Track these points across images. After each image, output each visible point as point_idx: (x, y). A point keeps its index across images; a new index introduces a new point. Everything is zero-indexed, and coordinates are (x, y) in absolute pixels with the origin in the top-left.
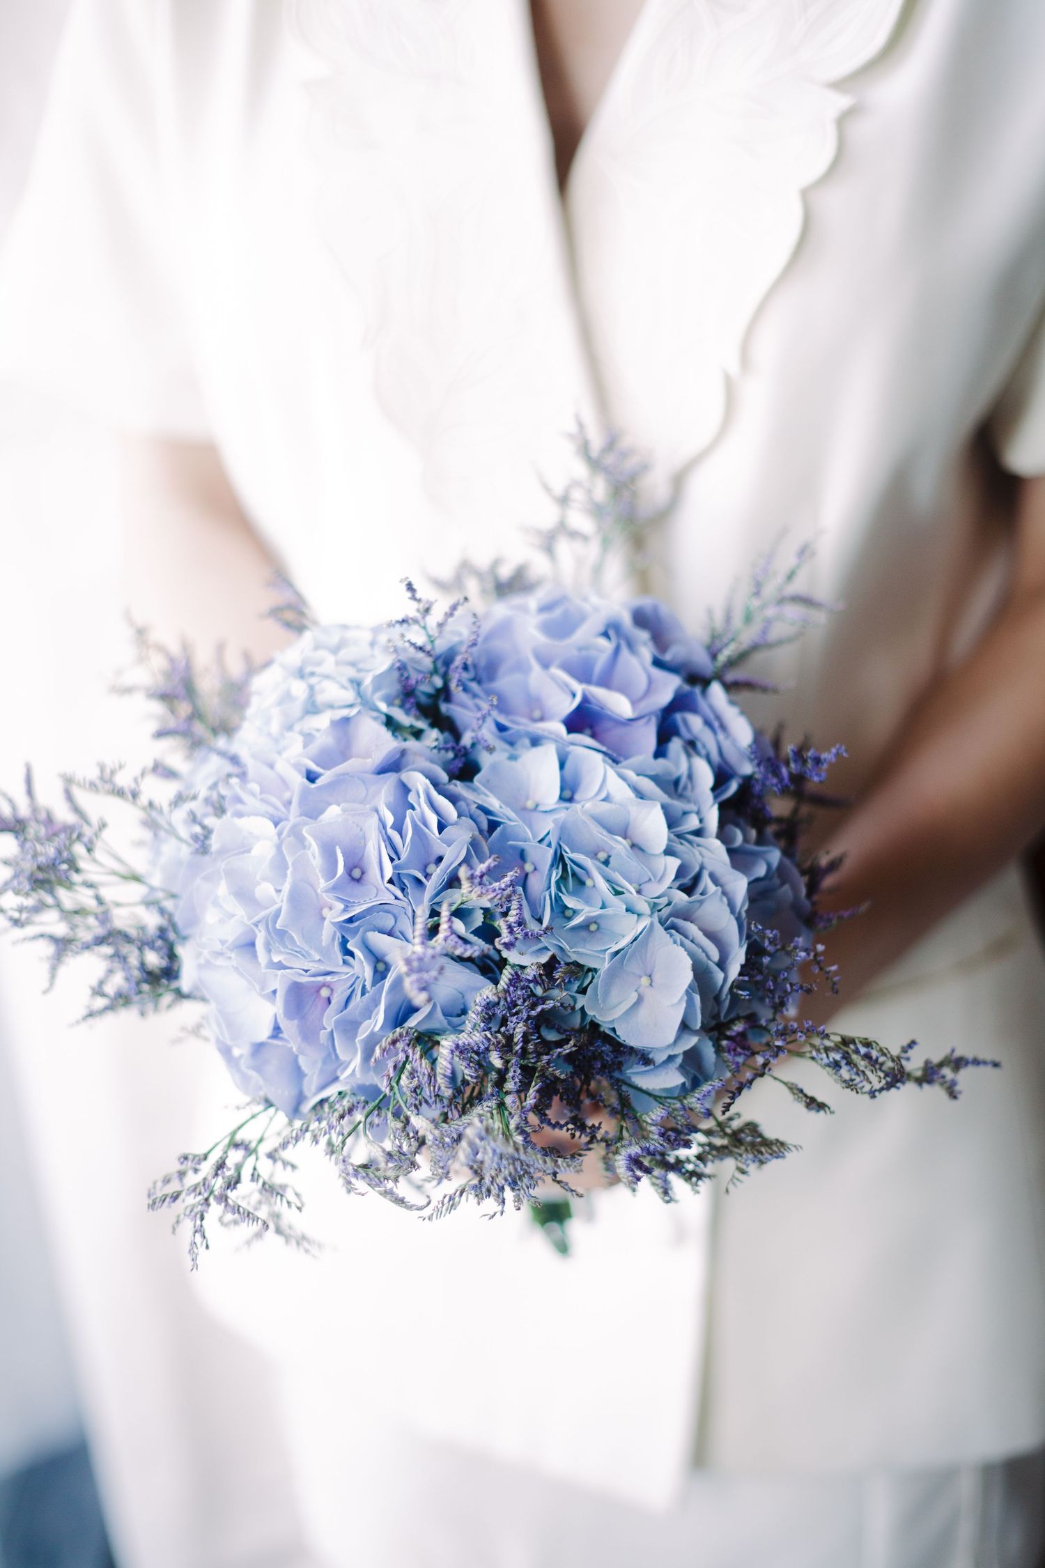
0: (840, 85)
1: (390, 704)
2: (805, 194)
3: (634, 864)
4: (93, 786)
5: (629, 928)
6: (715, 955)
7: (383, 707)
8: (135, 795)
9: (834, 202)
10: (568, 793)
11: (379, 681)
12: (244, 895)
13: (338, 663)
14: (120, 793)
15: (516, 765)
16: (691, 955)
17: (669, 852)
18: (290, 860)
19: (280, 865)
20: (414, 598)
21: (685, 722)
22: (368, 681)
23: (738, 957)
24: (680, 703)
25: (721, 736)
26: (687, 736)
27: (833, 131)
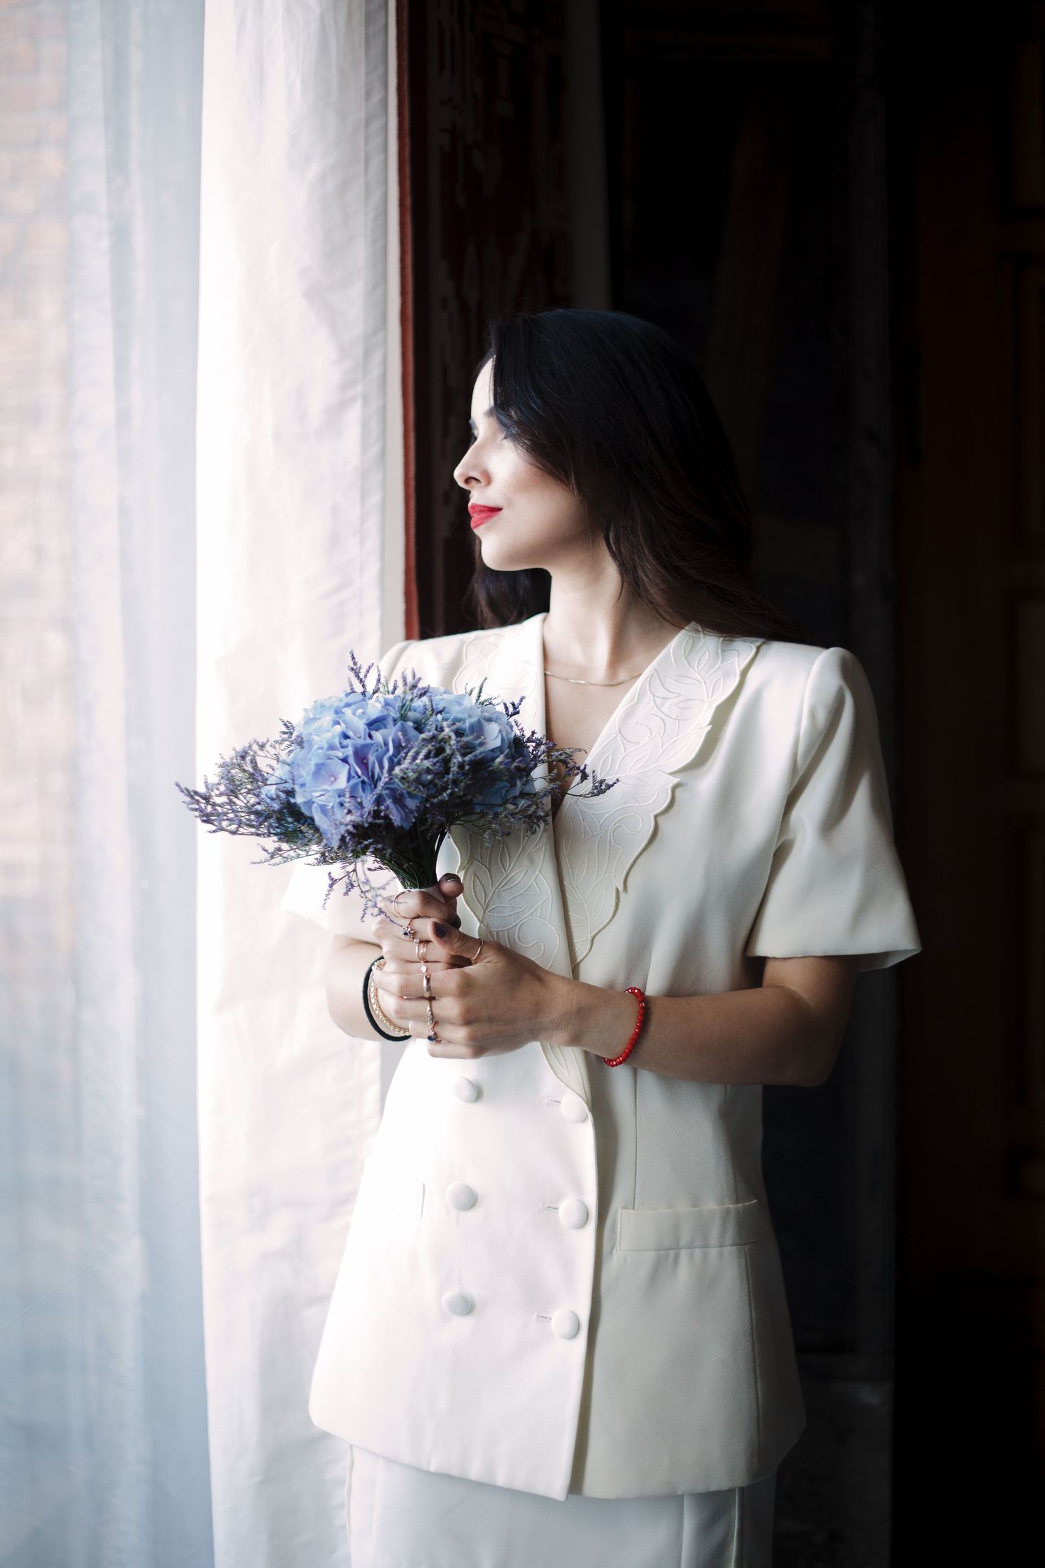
2: (656, 816)
27: (670, 792)
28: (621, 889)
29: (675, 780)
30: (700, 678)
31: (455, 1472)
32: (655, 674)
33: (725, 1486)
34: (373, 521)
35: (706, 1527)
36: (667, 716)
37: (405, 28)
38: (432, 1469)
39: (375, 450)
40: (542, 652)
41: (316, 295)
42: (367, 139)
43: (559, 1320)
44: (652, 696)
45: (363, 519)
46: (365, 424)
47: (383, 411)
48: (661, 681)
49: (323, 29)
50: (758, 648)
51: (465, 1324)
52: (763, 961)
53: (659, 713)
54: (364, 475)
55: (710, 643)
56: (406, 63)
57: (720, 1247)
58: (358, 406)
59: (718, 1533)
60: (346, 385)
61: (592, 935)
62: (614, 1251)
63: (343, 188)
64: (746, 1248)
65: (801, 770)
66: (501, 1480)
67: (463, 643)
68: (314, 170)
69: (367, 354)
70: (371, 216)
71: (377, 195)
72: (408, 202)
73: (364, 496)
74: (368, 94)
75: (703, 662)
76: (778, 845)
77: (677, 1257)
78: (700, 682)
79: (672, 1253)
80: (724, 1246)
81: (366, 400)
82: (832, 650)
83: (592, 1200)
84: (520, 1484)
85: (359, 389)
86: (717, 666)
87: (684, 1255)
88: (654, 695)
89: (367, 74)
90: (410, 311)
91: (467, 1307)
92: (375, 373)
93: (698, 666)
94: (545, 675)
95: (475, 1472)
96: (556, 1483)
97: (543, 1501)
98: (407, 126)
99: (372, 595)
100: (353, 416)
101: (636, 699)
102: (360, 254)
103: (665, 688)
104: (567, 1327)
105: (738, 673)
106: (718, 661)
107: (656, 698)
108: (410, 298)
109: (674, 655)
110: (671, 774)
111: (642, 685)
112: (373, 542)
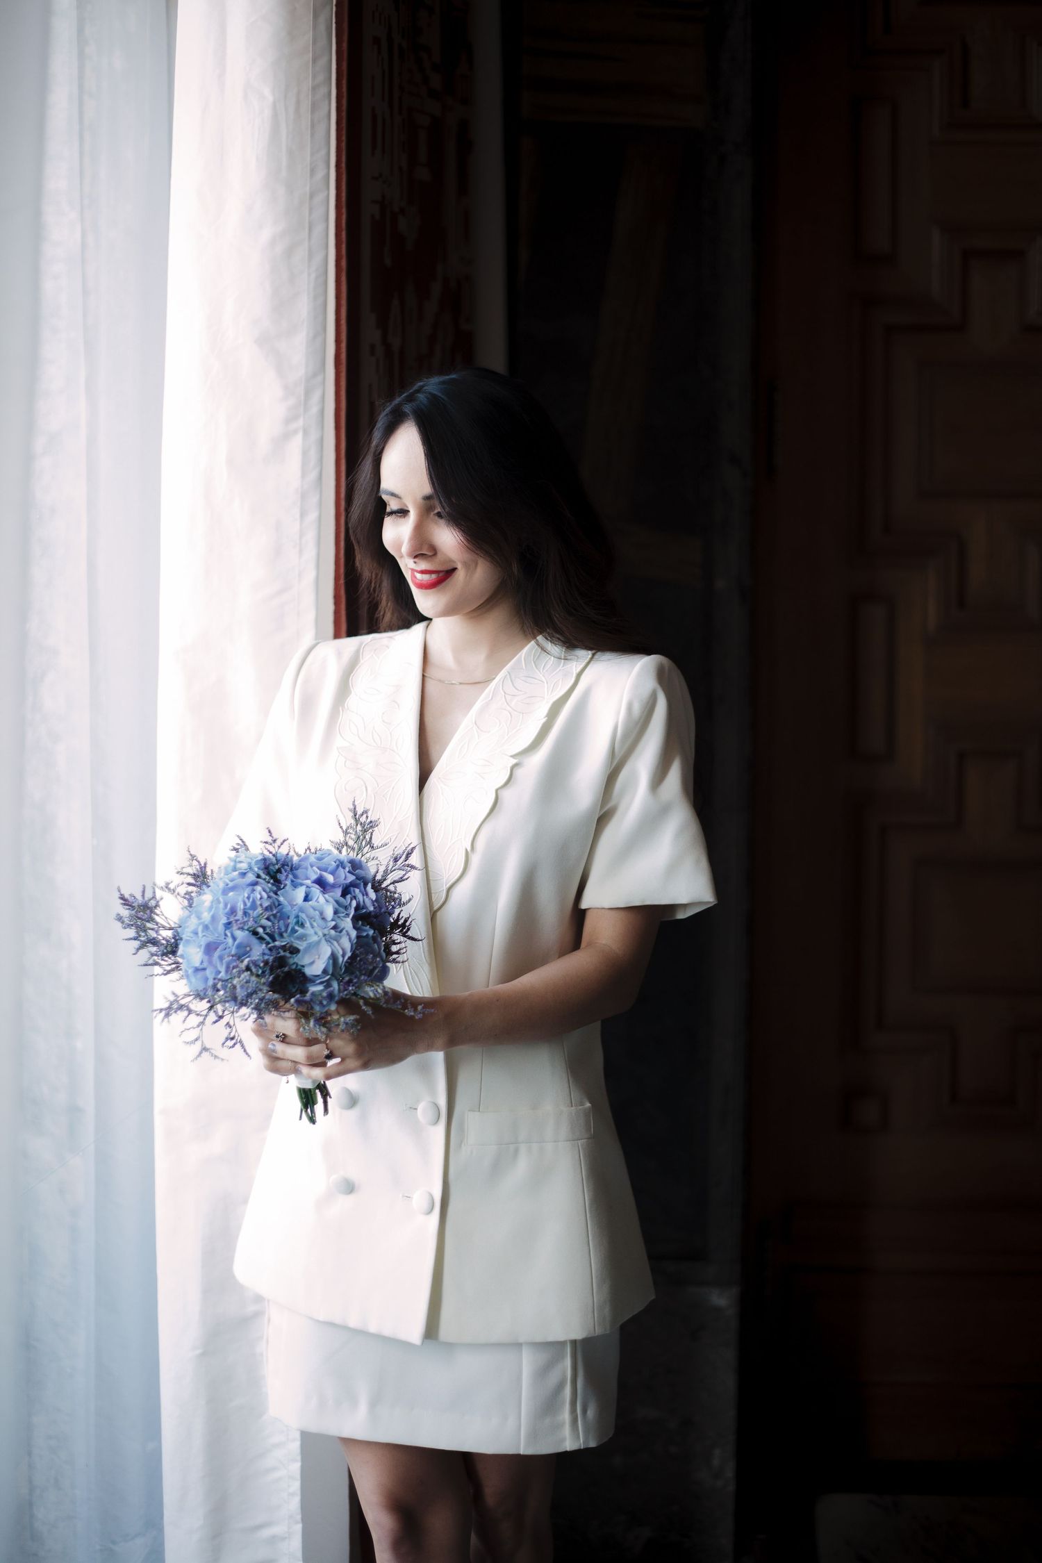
0: (513, 756)
1: (259, 868)
2: (497, 791)
3: (321, 922)
4: (162, 888)
5: (315, 938)
6: (341, 952)
7: (256, 869)
8: (174, 891)
9: (506, 795)
10: (307, 899)
11: (257, 862)
12: (199, 918)
13: (246, 857)
14: (169, 889)
15: (294, 892)
16: (332, 949)
17: (332, 920)
18: (214, 906)
19: (211, 908)
20: (270, 836)
21: (354, 891)
22: (253, 862)
23: (349, 954)
24: (353, 885)
25: (365, 897)
26: (353, 894)
27: (509, 771)
28: (469, 849)
29: (514, 761)
30: (543, 679)
31: (338, 1321)
32: (508, 676)
33: (562, 1338)
34: (311, 536)
35: (542, 1372)
36: (514, 710)
37: (344, 114)
38: (321, 1319)
39: (313, 475)
40: (423, 652)
41: (264, 341)
42: (311, 210)
43: (419, 1200)
44: (503, 693)
45: (302, 535)
46: (305, 453)
47: (321, 441)
48: (512, 681)
49: (275, 116)
50: (593, 655)
51: (345, 1202)
52: (584, 911)
53: (508, 708)
54: (304, 496)
55: (555, 649)
56: (344, 145)
57: (555, 1142)
58: (299, 438)
59: (553, 1378)
60: (289, 420)
61: (448, 886)
62: (463, 1145)
63: (289, 252)
64: (580, 1142)
65: (618, 755)
66: (373, 1329)
67: (361, 644)
68: (267, 234)
69: (308, 393)
70: (313, 276)
71: (318, 258)
72: (344, 263)
73: (303, 514)
74: (313, 172)
75: (548, 667)
76: (602, 813)
77: (516, 1151)
78: (543, 682)
79: (512, 1147)
80: (558, 1141)
81: (306, 433)
82: (652, 656)
83: (442, 1101)
84: (387, 1331)
85: (300, 422)
86: (558, 670)
87: (523, 1148)
88: (505, 693)
89: (312, 154)
90: (344, 356)
91: (349, 1188)
92: (314, 410)
93: (543, 669)
94: (423, 676)
95: (353, 1323)
96: (414, 1331)
97: (406, 1345)
98: (344, 199)
99: (308, 599)
100: (296, 444)
101: (491, 697)
102: (303, 308)
103: (515, 687)
104: (425, 1205)
105: (574, 675)
106: (559, 666)
107: (506, 696)
108: (344, 345)
109: (525, 661)
110: (511, 756)
111: (496, 685)
112: (310, 553)
